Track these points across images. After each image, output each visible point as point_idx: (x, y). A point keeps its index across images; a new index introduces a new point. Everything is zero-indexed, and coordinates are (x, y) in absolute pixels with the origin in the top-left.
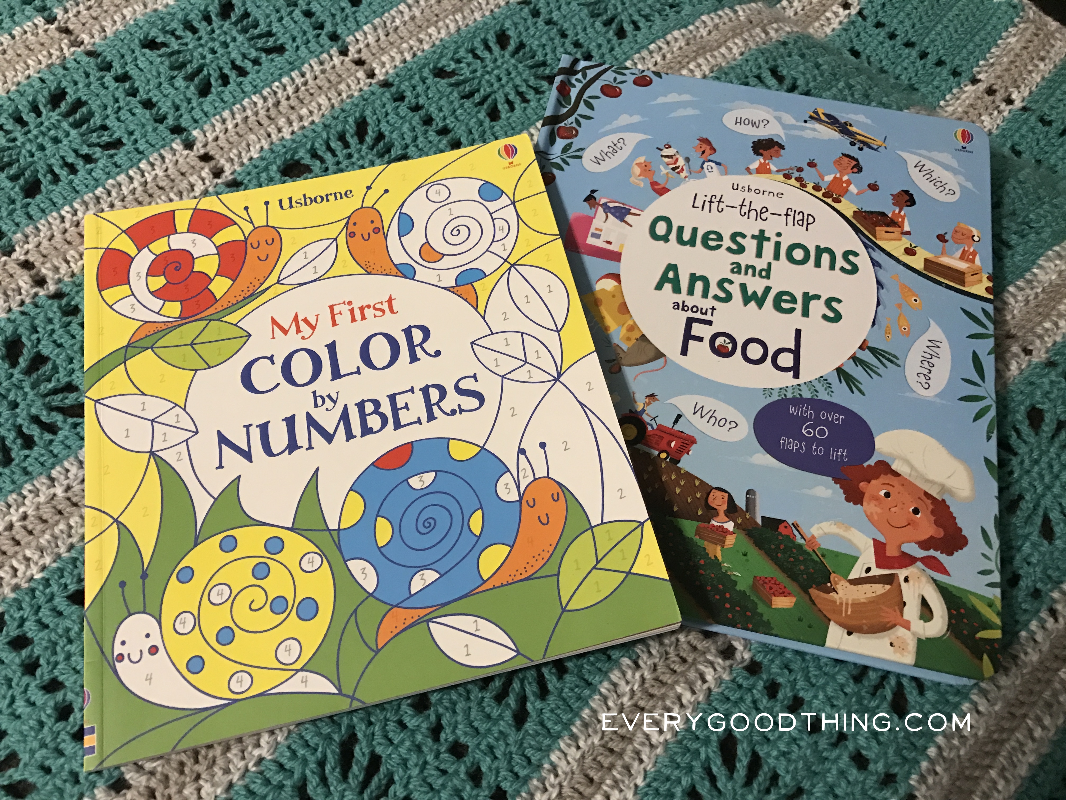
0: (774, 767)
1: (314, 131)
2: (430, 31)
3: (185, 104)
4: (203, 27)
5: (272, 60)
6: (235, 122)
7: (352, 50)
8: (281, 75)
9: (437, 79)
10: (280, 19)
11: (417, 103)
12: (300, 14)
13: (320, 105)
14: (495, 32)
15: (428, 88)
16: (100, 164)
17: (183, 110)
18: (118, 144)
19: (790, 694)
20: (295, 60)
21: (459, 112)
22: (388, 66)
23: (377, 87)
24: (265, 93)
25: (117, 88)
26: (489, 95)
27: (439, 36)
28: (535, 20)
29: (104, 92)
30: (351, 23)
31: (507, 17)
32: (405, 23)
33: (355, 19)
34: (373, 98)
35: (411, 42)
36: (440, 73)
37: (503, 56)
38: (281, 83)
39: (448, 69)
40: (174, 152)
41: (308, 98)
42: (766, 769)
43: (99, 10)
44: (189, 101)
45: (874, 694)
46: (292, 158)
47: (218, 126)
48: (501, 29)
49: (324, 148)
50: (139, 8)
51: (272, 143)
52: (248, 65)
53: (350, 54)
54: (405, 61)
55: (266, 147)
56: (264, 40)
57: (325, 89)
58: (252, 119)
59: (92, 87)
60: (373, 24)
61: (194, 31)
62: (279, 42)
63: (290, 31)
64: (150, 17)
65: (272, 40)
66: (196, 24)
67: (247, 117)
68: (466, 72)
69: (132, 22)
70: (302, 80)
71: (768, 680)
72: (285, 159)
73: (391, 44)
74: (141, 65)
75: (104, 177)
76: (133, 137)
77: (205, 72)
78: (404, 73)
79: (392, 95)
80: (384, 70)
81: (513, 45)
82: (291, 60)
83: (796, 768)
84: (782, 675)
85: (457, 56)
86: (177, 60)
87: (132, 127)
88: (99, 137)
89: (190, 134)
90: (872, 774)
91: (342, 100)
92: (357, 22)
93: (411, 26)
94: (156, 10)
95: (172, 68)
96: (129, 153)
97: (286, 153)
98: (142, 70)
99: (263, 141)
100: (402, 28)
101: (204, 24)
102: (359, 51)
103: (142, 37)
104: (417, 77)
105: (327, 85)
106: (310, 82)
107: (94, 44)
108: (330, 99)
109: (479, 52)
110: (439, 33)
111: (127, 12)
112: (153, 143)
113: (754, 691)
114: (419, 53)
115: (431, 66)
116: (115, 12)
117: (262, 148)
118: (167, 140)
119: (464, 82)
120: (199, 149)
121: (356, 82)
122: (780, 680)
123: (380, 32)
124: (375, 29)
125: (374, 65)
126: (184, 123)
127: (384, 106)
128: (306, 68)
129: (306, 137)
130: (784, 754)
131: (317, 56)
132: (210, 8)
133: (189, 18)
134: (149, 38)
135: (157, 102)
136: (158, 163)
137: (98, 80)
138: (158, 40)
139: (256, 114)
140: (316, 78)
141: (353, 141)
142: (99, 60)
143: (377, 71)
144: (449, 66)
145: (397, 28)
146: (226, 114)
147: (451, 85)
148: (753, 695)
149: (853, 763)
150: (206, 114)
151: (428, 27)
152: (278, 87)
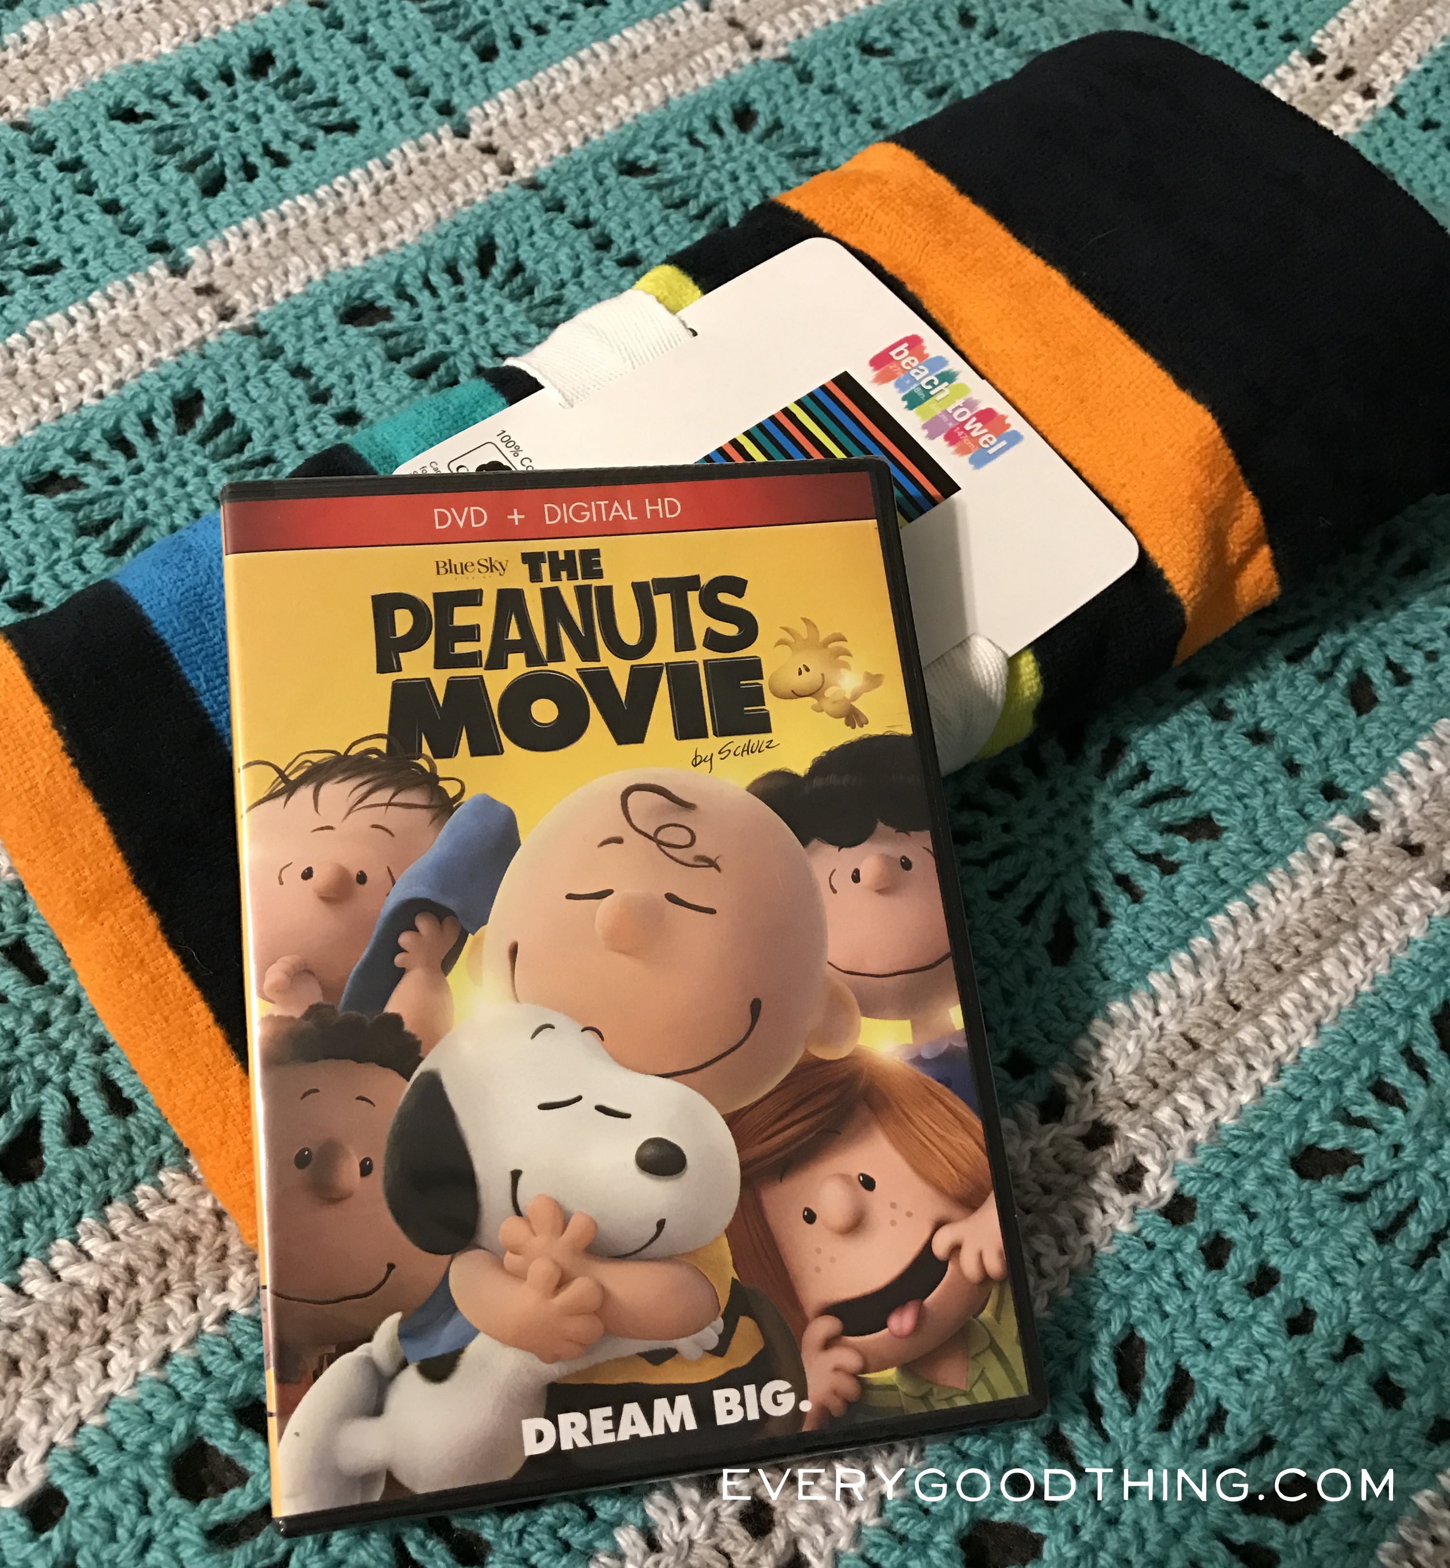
0: (1218, 1400)
1: (403, 256)
2: (616, 101)
3: (177, 207)
4: (217, 91)
5: (336, 142)
6: (265, 236)
7: (476, 130)
8: (349, 166)
9: (624, 178)
10: (354, 80)
11: (587, 217)
12: (389, 73)
13: (416, 216)
14: (732, 105)
15: (607, 192)
16: (19, 296)
17: (171, 217)
18: (54, 267)
19: (1251, 1262)
20: (376, 144)
21: (658, 231)
22: (538, 156)
23: (518, 188)
24: (321, 192)
25: (61, 181)
26: (716, 204)
27: (633, 111)
28: (803, 86)
29: (36, 186)
30: (477, 88)
31: (753, 82)
32: (572, 90)
33: (486, 81)
34: (509, 205)
35: (582, 119)
36: (630, 169)
37: (744, 142)
38: (348, 177)
39: (645, 164)
40: (151, 281)
41: (397, 203)
42: (1200, 1399)
43: (41, 58)
44: (184, 203)
45: (1416, 1266)
46: (359, 297)
47: (235, 243)
48: (742, 100)
49: (419, 282)
50: (110, 58)
51: (327, 272)
52: (292, 150)
53: (472, 135)
54: (568, 149)
55: (317, 277)
56: (322, 110)
57: (426, 189)
58: (296, 233)
59: (17, 178)
60: (515, 90)
61: (202, 95)
62: (348, 116)
63: (369, 99)
64: (129, 71)
65: (336, 111)
66: (206, 85)
67: (287, 231)
68: (677, 168)
69: (96, 79)
70: (387, 174)
71: (1207, 1235)
72: (349, 297)
73: (546, 121)
74: (105, 147)
75: (24, 318)
76: (81, 257)
77: (216, 159)
78: (565, 168)
79: (543, 202)
80: (531, 163)
81: (762, 123)
82: (369, 142)
83: (1261, 1401)
84: (1234, 1225)
85: (662, 142)
86: (168, 141)
87: (78, 242)
88: (22, 256)
89: (182, 254)
90: (1412, 1418)
91: (455, 209)
92: (489, 88)
93: (583, 94)
94: (139, 62)
95: (158, 151)
96: (71, 280)
97: (350, 287)
98: (105, 154)
99: (313, 268)
100: (566, 96)
101: (221, 84)
102: (490, 132)
103: (111, 103)
104: (589, 175)
105: (430, 183)
106: (401, 178)
107: (28, 111)
108: (434, 207)
109: (700, 136)
110: (632, 104)
111: (89, 64)
112: (116, 266)
113: (1178, 1255)
114: (595, 137)
115: (615, 158)
116: (69, 63)
117: (309, 280)
118: (141, 262)
119: (672, 182)
120: (197, 277)
121: (480, 179)
122: (1231, 1233)
123: (529, 104)
124: (519, 97)
125: (515, 154)
126: (171, 237)
127: (528, 219)
128: (393, 155)
129: (388, 264)
130: (1239, 1373)
131: (415, 139)
132: (233, 61)
133: (196, 74)
134: (125, 105)
135: (128, 206)
136: (122, 296)
137: (28, 167)
138: (139, 110)
139: (304, 224)
140: (410, 172)
141: (469, 274)
142: (34, 137)
143: (518, 165)
144: (646, 157)
145: (556, 99)
146: (249, 224)
147: (647, 187)
148: (1175, 1262)
149: (1374, 1395)
150: (213, 225)
151: (612, 96)
152: (343, 185)
